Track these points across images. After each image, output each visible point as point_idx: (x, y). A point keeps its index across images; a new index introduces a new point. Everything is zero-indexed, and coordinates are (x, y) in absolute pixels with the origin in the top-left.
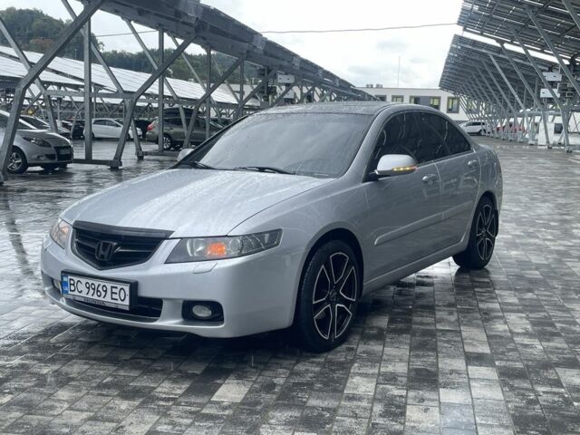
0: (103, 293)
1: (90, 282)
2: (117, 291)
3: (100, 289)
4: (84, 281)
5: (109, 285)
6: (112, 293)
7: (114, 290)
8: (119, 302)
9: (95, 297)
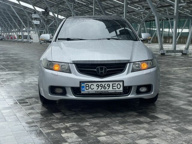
0: (107, 87)
1: (99, 84)
2: (116, 85)
3: (106, 86)
4: (95, 84)
5: (111, 84)
6: (113, 86)
7: (114, 85)
8: (117, 89)
9: (103, 89)
